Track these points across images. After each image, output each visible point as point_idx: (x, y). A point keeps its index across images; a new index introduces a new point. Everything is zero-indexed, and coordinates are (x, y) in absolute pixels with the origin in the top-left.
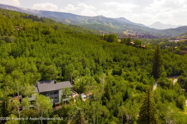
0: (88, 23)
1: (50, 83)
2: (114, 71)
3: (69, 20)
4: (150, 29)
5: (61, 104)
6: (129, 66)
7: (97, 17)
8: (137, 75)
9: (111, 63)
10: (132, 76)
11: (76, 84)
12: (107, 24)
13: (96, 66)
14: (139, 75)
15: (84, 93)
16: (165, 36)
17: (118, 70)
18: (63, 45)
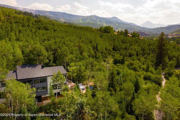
0: (82, 22)
1: (35, 67)
2: (116, 59)
3: (64, 19)
4: (141, 28)
5: (50, 97)
6: (130, 55)
7: (91, 16)
8: (142, 65)
9: (111, 52)
10: (136, 65)
11: (72, 71)
12: (100, 23)
13: (95, 53)
14: (143, 64)
15: (81, 84)
16: (157, 33)
17: (120, 59)
18: (57, 32)
